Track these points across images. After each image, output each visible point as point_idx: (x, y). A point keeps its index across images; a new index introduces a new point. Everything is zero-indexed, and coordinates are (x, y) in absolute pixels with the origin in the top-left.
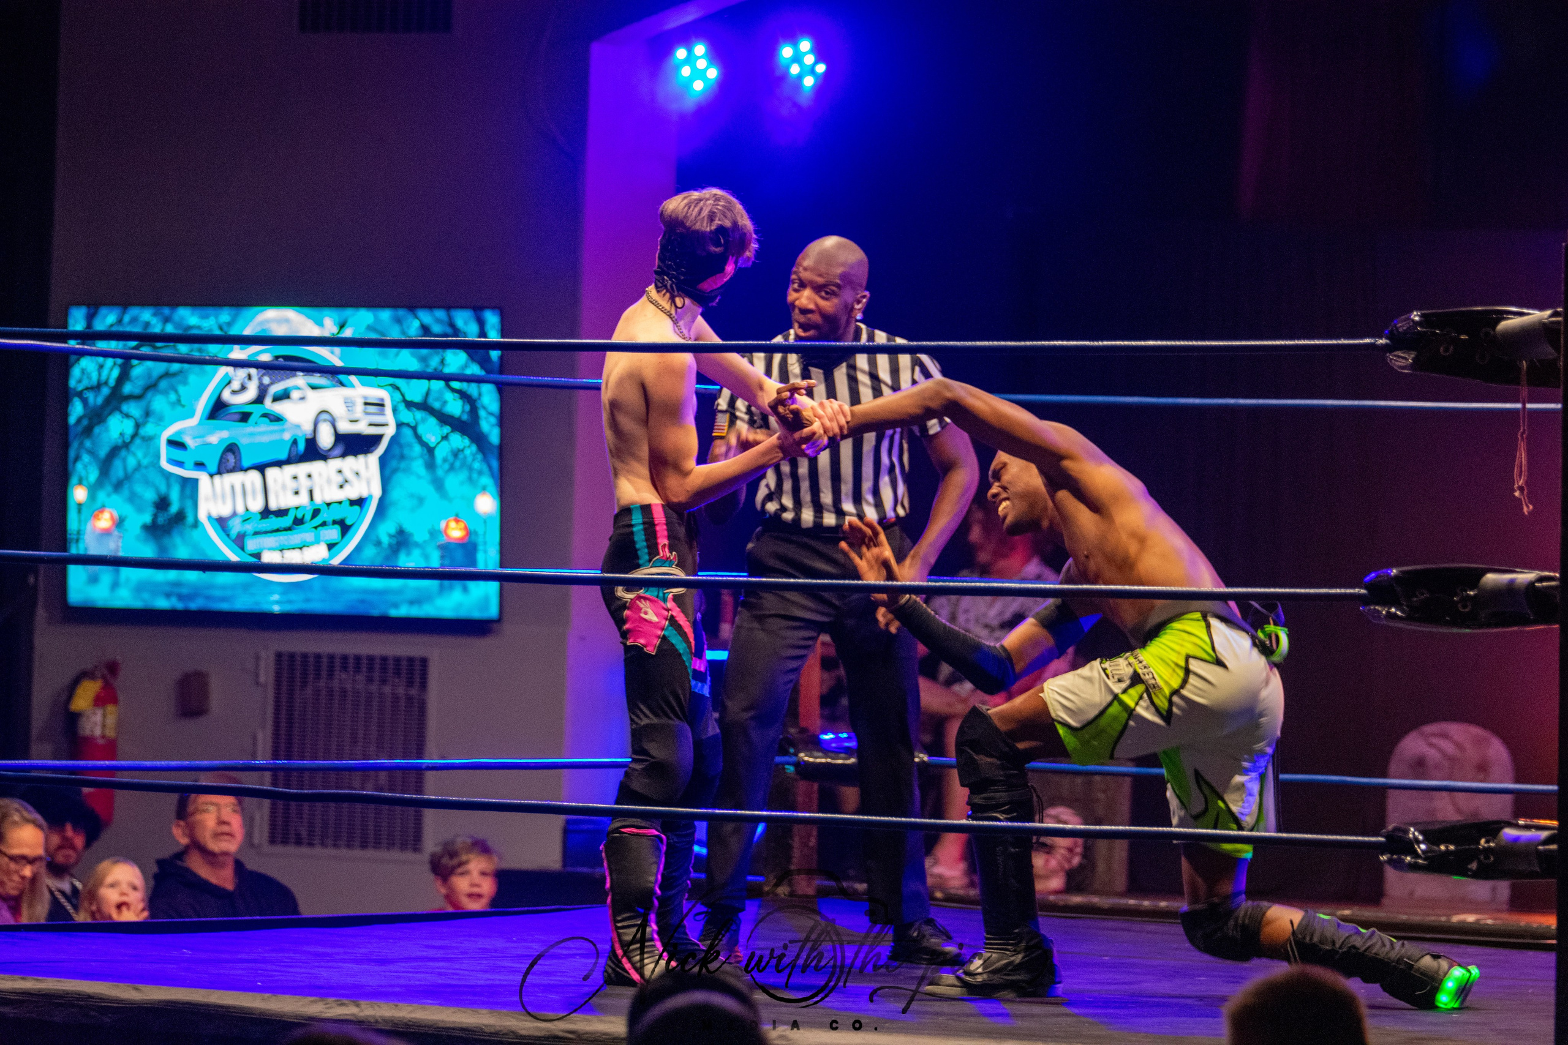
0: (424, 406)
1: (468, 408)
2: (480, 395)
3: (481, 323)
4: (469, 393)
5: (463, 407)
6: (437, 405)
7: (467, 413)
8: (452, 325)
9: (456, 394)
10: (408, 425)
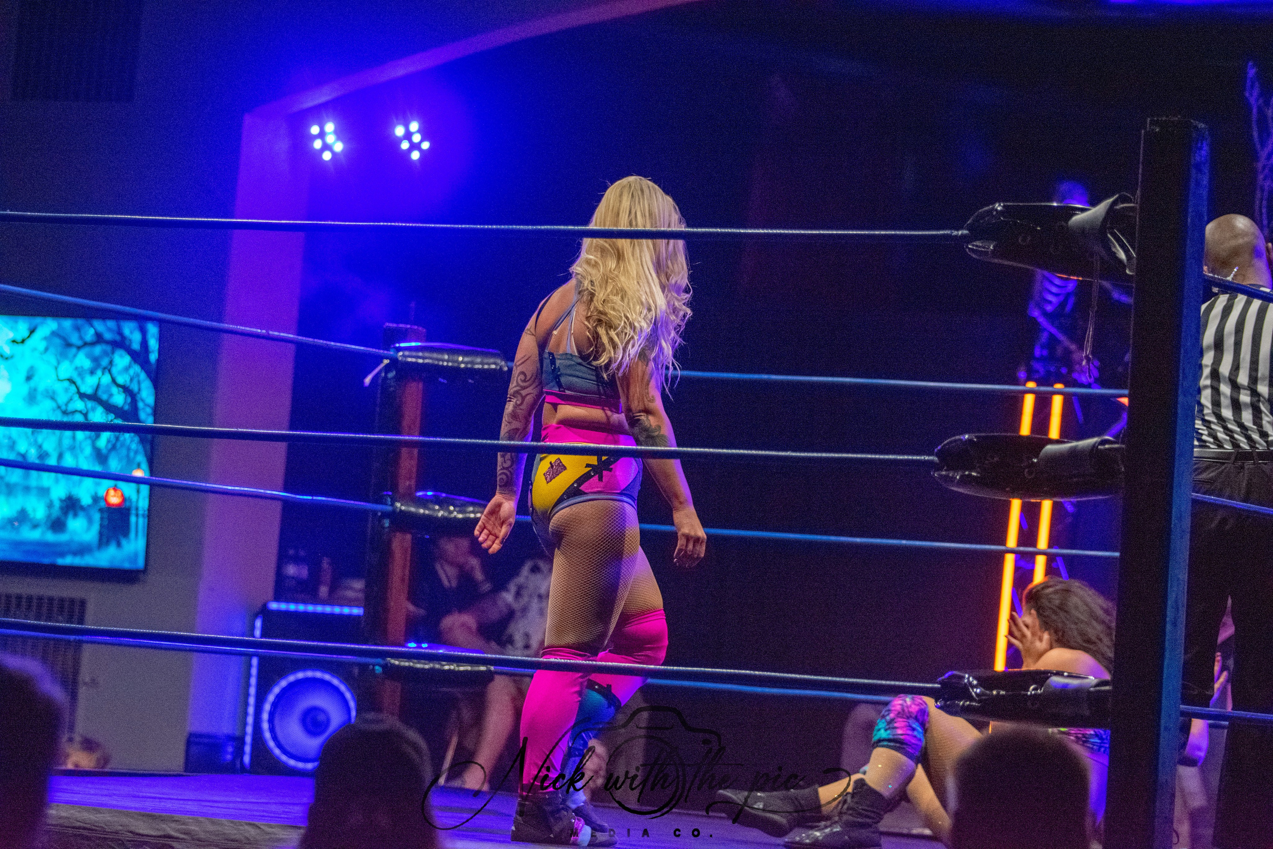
0: (94, 397)
1: (129, 400)
2: (139, 390)
3: (144, 332)
4: (131, 388)
5: (126, 399)
6: (104, 397)
7: (129, 404)
8: (120, 333)
9: (120, 389)
10: (81, 412)
